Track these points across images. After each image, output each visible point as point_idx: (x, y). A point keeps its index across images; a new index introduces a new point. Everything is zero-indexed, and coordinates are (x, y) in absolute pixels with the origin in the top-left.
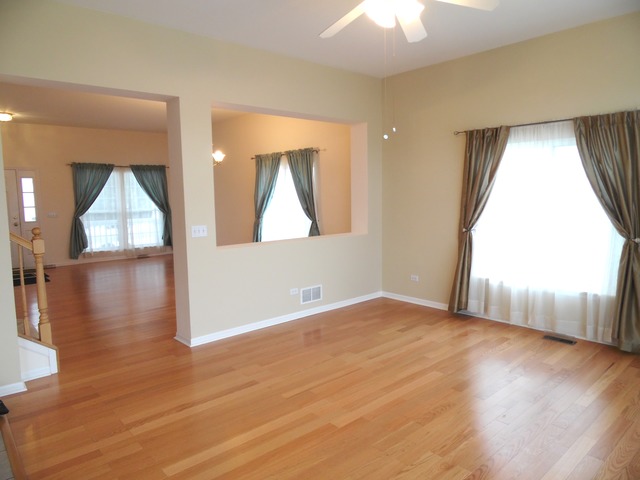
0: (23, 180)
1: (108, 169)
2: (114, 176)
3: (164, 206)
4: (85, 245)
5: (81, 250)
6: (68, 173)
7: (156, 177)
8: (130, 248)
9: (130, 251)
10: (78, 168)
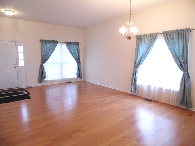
0: (19, 46)
1: (56, 43)
2: (58, 46)
3: (78, 60)
4: (45, 78)
5: (43, 80)
6: (38, 44)
7: (75, 47)
8: (64, 78)
9: (64, 80)
10: (43, 42)
